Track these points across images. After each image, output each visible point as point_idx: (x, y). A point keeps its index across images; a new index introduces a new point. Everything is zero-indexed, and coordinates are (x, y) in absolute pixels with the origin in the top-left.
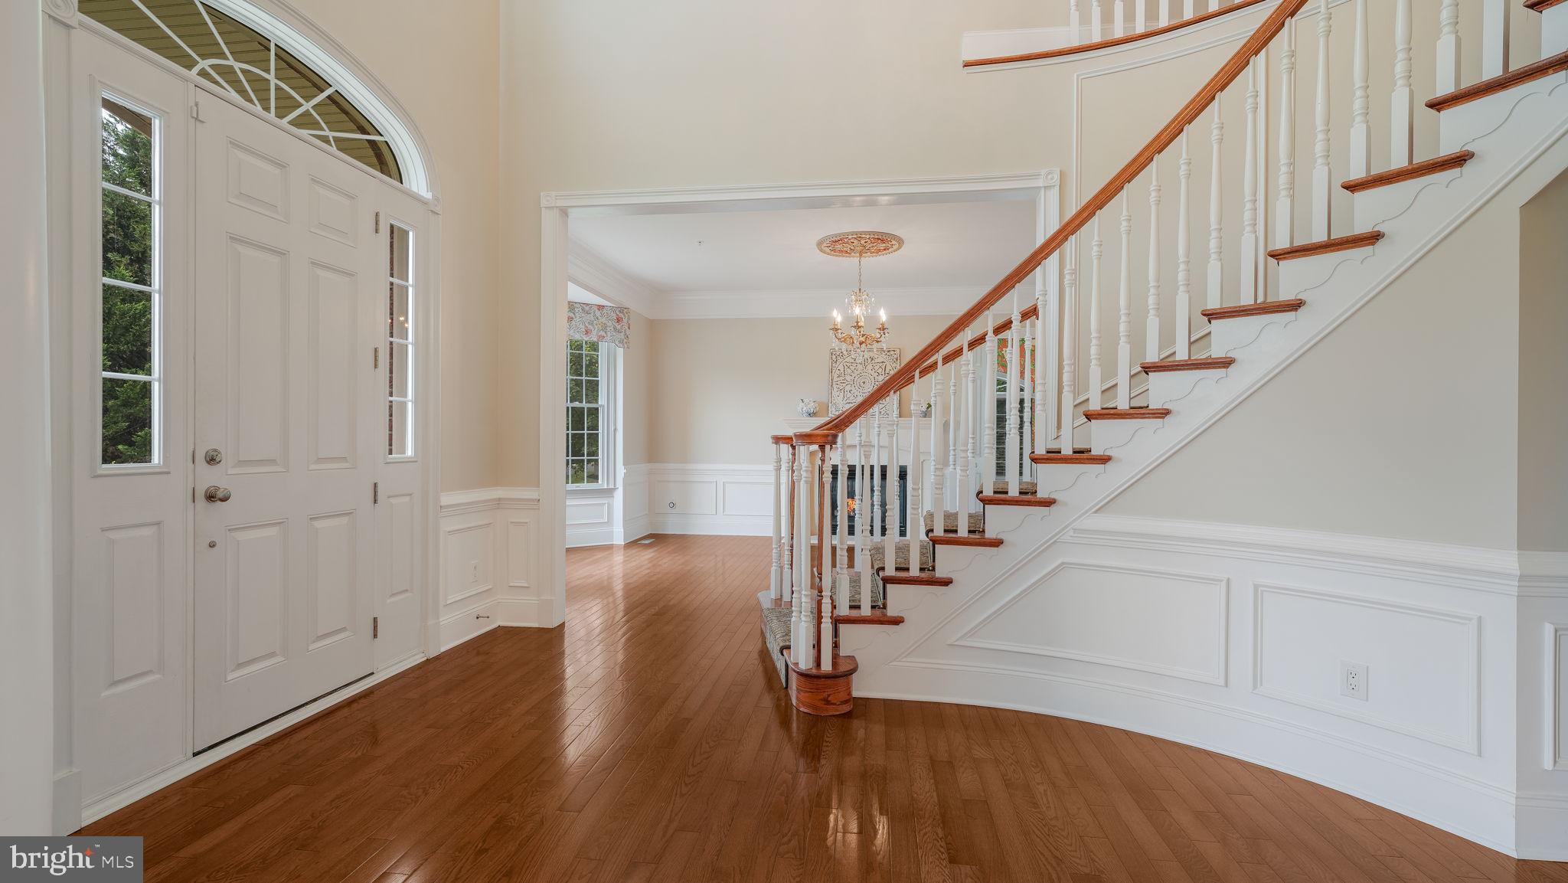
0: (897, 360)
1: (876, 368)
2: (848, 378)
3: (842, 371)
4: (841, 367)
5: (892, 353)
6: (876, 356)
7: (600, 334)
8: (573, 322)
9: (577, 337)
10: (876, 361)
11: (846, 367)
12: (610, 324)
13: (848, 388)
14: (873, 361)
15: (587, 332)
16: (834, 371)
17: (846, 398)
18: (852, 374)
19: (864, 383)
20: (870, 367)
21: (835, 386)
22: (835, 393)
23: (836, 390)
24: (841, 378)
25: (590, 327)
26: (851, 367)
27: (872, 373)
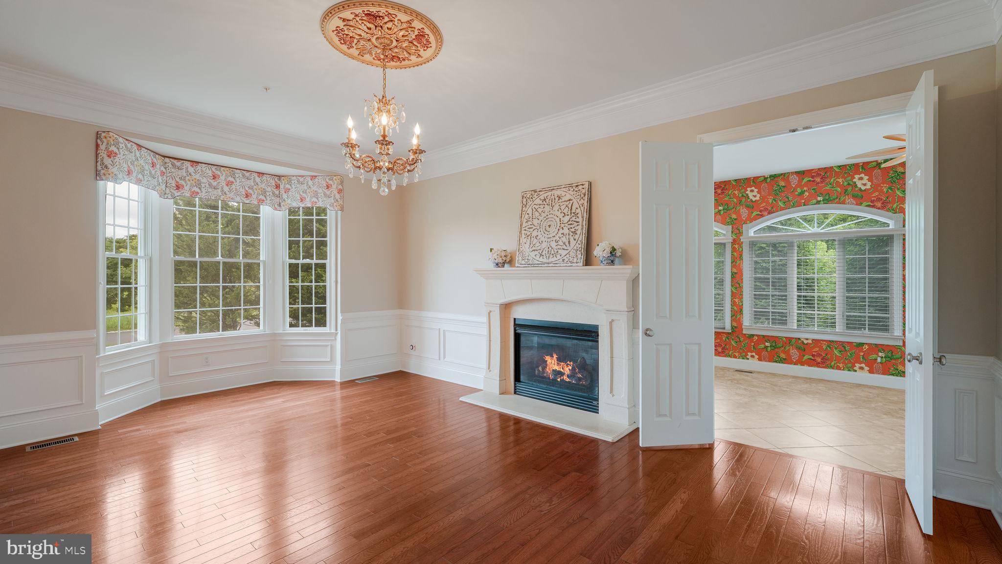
0: (585, 195)
1: (563, 208)
2: (536, 222)
3: (530, 215)
4: (530, 211)
5: (580, 187)
6: (564, 194)
7: (313, 200)
8: (290, 193)
9: (295, 204)
10: (564, 199)
11: (534, 210)
12: (320, 191)
13: (535, 234)
14: (560, 201)
15: (302, 200)
16: (523, 216)
17: (532, 245)
18: (539, 217)
19: (550, 226)
20: (556, 207)
21: (523, 232)
22: (523, 240)
23: (523, 236)
24: (530, 223)
25: (304, 195)
26: (539, 210)
27: (558, 214)
